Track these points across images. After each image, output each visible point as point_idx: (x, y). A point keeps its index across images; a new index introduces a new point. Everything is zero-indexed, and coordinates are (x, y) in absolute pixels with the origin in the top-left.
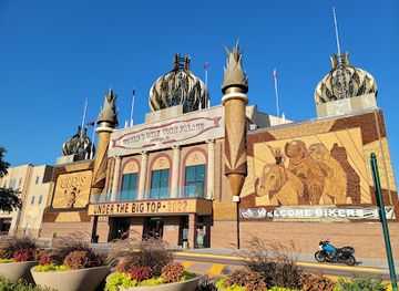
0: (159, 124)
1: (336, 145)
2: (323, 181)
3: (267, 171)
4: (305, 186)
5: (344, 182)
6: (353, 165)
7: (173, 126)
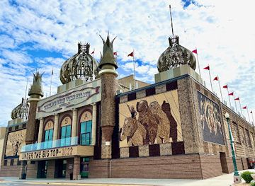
0: (64, 94)
1: (164, 102)
2: (157, 128)
3: (126, 122)
4: (147, 132)
5: (168, 127)
6: (173, 115)
7: (72, 94)
